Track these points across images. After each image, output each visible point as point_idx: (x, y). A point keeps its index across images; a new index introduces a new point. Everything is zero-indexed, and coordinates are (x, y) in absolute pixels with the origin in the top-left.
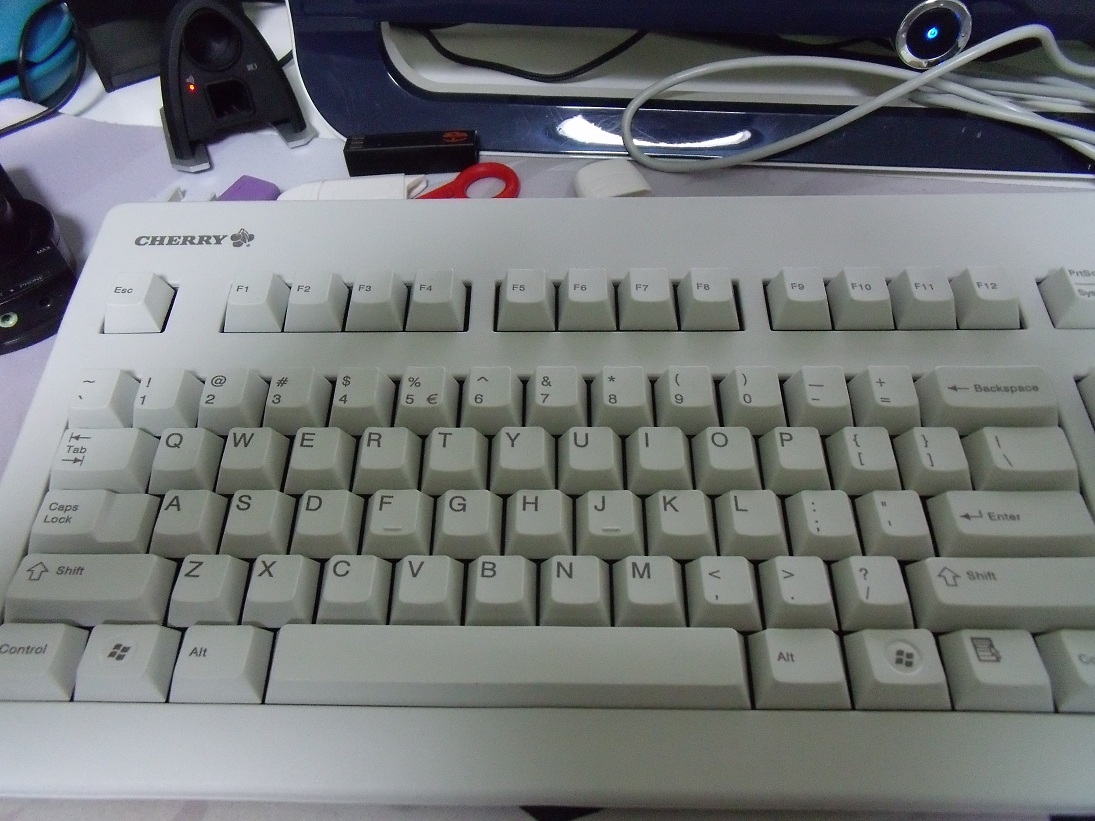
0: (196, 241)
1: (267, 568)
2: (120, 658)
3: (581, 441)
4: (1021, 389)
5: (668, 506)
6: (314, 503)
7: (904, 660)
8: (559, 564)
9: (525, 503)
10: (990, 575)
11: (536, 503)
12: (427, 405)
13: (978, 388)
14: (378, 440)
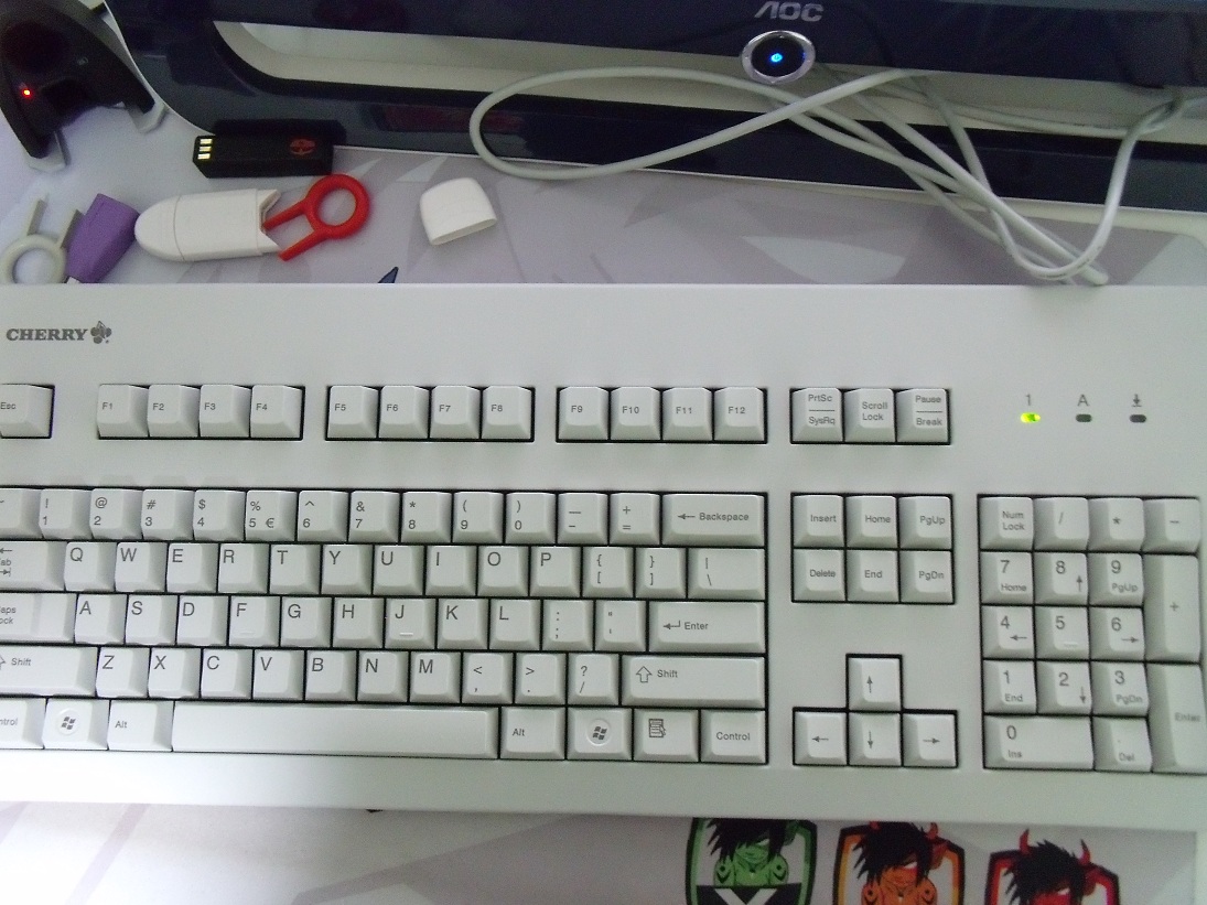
0: (61, 336)
1: (160, 661)
2: (70, 728)
3: (387, 560)
4: (735, 518)
5: (451, 615)
6: (189, 608)
7: (599, 734)
8: (368, 661)
9: (344, 611)
10: (674, 673)
11: (352, 611)
12: (265, 528)
13: (703, 516)
14: (231, 556)
